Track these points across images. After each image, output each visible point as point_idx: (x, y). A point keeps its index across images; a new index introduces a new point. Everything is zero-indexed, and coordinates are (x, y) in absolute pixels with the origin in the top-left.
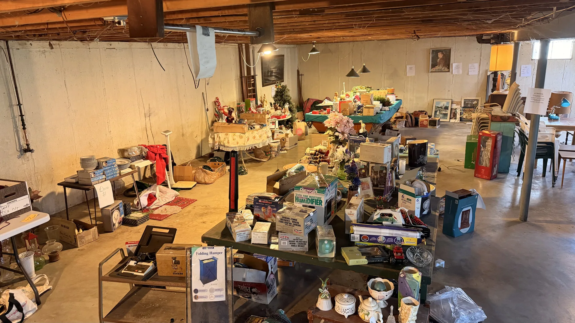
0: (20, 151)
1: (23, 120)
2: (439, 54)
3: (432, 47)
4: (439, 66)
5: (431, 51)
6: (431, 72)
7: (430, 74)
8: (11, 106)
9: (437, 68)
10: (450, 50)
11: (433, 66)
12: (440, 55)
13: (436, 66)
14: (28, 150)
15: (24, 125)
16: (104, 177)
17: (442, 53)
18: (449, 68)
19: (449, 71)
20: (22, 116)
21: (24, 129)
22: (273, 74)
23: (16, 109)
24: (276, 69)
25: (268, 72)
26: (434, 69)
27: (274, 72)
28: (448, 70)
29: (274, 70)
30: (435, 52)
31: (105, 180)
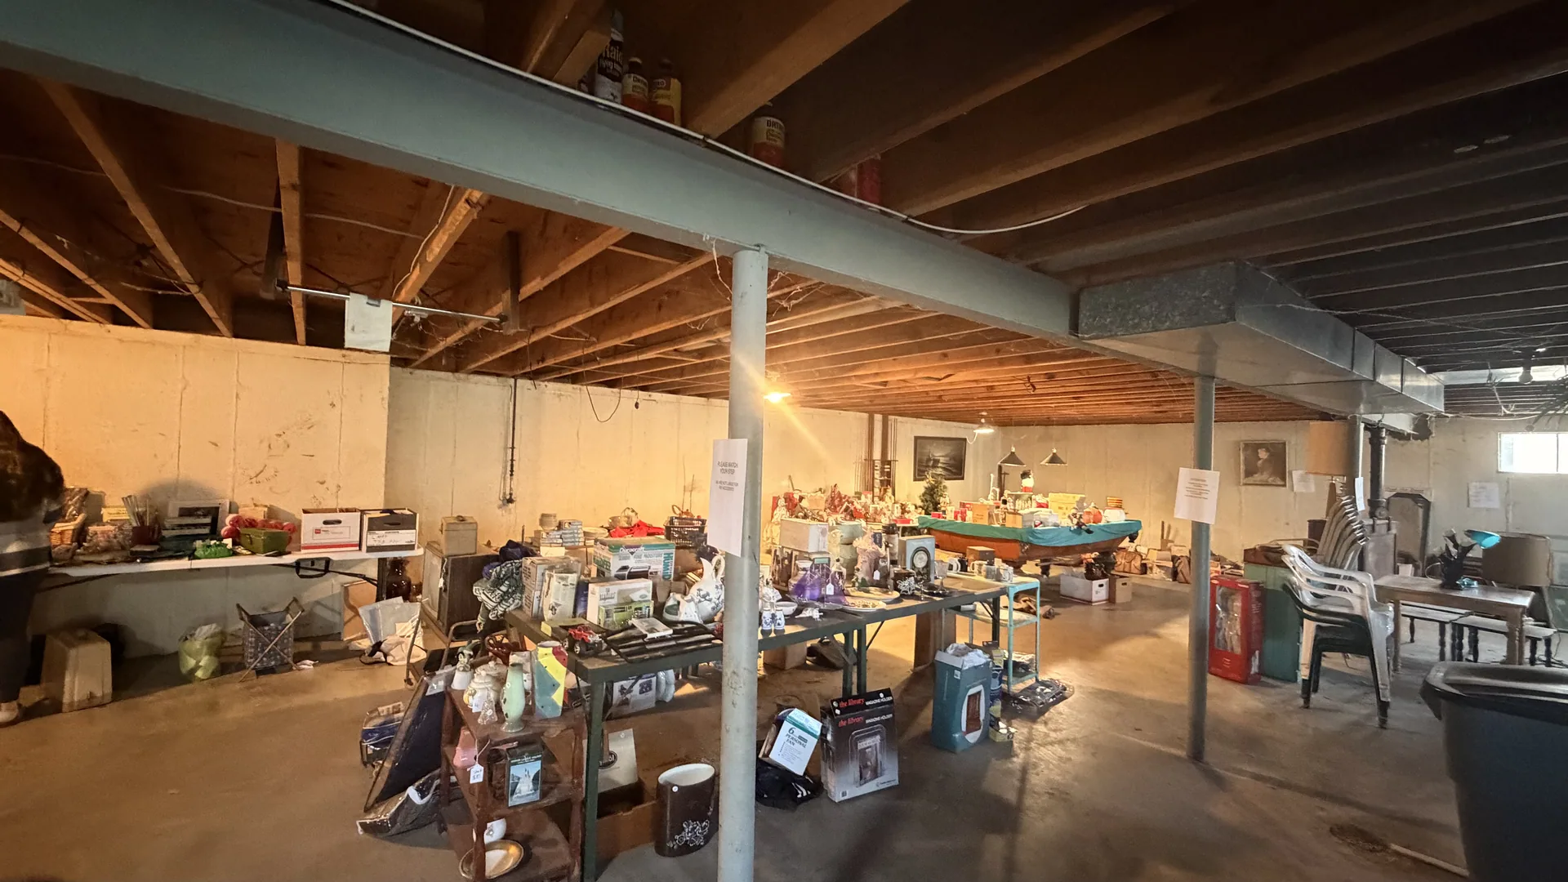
0: (503, 501)
1: (512, 466)
2: (1259, 451)
3: (1244, 438)
4: (1262, 474)
5: (1242, 446)
6: (1246, 484)
7: (1243, 488)
8: (506, 448)
9: (1257, 477)
10: (1284, 444)
11: (1249, 474)
12: (1263, 454)
13: (1256, 473)
14: (510, 501)
15: (512, 471)
16: (560, 541)
17: (1268, 450)
18: (1284, 479)
19: (1285, 485)
20: (512, 460)
21: (511, 475)
22: (940, 465)
23: (510, 451)
24: (947, 459)
25: (929, 460)
26: (1250, 480)
27: (941, 461)
28: (1282, 483)
29: (942, 460)
30: (1252, 447)
31: (562, 546)
